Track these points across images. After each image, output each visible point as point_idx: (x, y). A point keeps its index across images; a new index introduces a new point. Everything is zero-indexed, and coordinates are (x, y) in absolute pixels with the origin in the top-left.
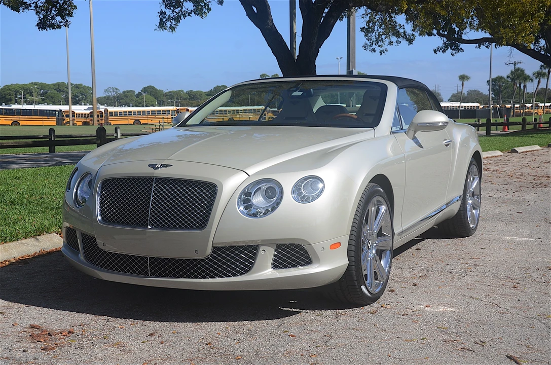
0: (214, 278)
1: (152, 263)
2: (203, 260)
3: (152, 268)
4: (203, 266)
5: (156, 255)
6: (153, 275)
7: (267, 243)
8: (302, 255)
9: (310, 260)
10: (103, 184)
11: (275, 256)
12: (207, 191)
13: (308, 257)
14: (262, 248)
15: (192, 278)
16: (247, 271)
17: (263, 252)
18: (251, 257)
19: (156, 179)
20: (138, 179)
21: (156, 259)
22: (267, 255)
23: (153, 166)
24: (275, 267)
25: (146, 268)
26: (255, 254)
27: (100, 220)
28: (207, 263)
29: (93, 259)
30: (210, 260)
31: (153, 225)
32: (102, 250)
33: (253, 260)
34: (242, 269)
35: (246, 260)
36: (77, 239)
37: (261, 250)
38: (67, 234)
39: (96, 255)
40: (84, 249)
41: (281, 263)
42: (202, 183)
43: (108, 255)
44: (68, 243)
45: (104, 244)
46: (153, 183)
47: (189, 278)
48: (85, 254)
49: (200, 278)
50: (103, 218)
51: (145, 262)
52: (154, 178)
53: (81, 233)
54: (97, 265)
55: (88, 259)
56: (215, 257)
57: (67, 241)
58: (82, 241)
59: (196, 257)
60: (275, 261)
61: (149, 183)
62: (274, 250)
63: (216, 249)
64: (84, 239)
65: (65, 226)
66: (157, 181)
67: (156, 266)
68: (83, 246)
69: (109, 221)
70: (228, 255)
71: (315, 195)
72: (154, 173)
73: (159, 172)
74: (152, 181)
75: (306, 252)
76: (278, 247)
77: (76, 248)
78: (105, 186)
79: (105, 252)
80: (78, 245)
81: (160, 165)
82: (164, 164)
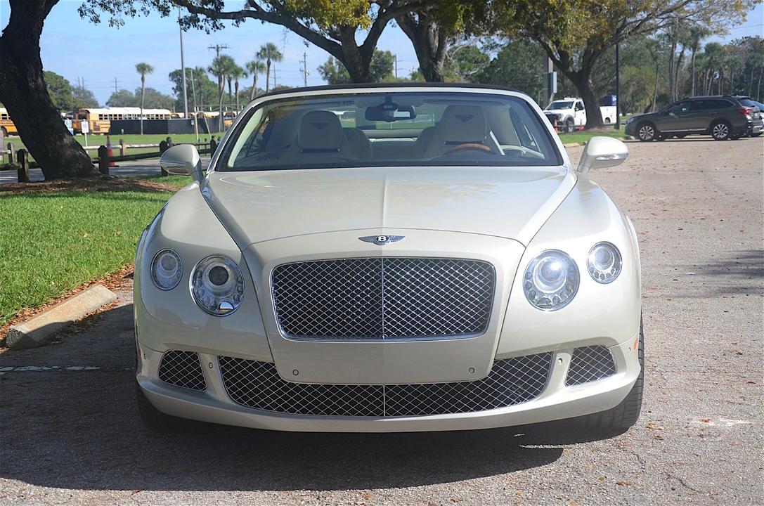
0: (493, 408)
1: (391, 394)
2: (477, 382)
3: (391, 403)
4: (478, 391)
5: (397, 381)
6: (391, 413)
7: (563, 348)
8: (604, 361)
9: (614, 368)
10: (275, 273)
11: (572, 365)
12: (476, 274)
13: (611, 364)
14: (559, 356)
15: (459, 412)
16: (537, 394)
17: (560, 361)
18: (543, 372)
19: (384, 259)
20: (348, 261)
21: (397, 389)
22: (562, 365)
23: (375, 240)
24: (570, 382)
25: (378, 403)
26: (548, 367)
27: (283, 332)
28: (484, 387)
29: (257, 400)
30: (489, 382)
31: (389, 334)
32: (286, 382)
33: (546, 376)
34: (531, 390)
35: (537, 376)
36: (200, 370)
37: (558, 358)
38: (163, 362)
39: (268, 392)
40: (228, 384)
41: (577, 377)
42: (465, 262)
43: (297, 389)
44: (163, 378)
45: (296, 372)
46: (380, 267)
47: (453, 412)
48: (231, 393)
49: (472, 411)
50: (286, 330)
51: (378, 395)
52: (380, 259)
53: (220, 357)
54: (268, 408)
55: (239, 400)
56: (496, 377)
57: (160, 374)
58: (223, 371)
59: (471, 378)
60: (570, 374)
61: (372, 267)
62: (570, 357)
63: (498, 364)
64: (228, 367)
65: (165, 349)
66: (387, 263)
67: (397, 398)
68: (225, 380)
69: (300, 334)
70: (514, 371)
71: (609, 271)
72: (381, 251)
73: (390, 249)
74: (377, 263)
75: (610, 357)
76: (576, 352)
77: (190, 385)
78: (281, 277)
79: (292, 385)
80: (202, 378)
81: (385, 238)
82: (390, 236)
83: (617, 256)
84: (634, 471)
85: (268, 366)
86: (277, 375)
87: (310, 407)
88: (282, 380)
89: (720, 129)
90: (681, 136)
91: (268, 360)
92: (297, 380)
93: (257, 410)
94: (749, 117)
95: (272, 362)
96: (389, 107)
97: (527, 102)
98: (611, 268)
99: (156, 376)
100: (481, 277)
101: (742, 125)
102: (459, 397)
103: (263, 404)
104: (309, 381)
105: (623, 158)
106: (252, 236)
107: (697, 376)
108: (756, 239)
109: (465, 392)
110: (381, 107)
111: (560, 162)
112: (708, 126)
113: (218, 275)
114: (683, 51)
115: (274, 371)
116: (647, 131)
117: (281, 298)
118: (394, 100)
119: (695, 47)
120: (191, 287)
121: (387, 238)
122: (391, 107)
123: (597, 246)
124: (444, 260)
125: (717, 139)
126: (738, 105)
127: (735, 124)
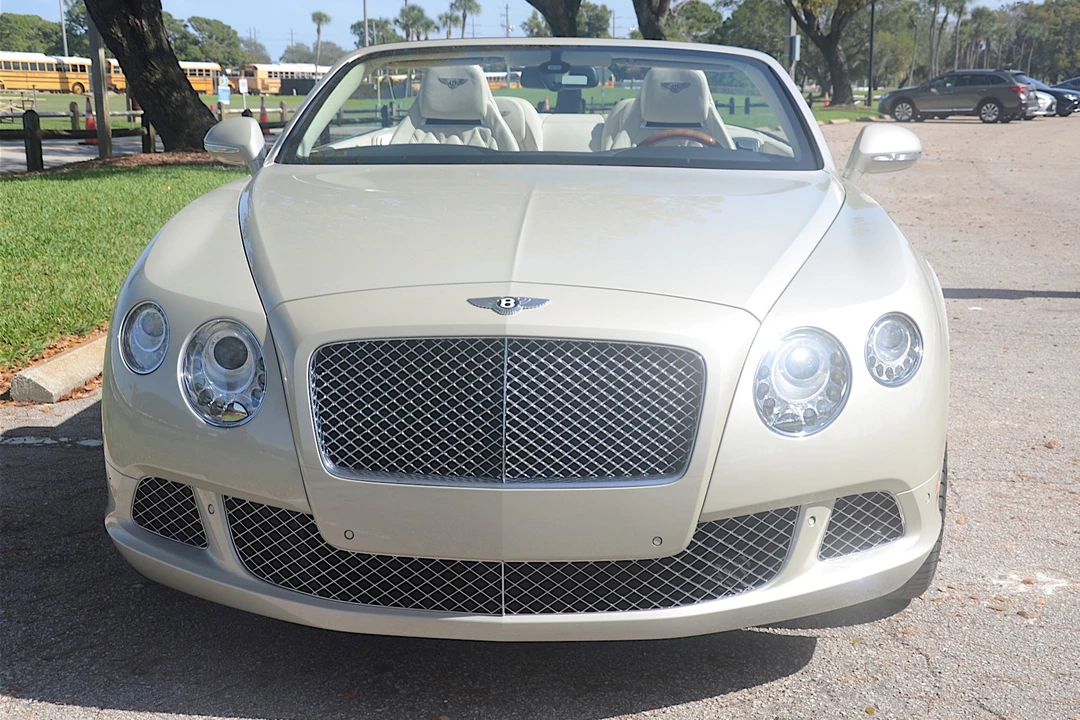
0: (692, 602)
1: (514, 577)
2: (667, 560)
3: (515, 592)
4: (666, 575)
5: (526, 556)
6: (513, 608)
7: (818, 500)
8: (886, 517)
9: (901, 528)
10: (318, 358)
11: (831, 525)
12: (671, 371)
13: (897, 522)
14: (810, 512)
15: (635, 609)
16: (770, 576)
17: (811, 521)
18: (781, 539)
19: (510, 341)
20: (446, 343)
21: (526, 568)
22: (814, 527)
23: (496, 305)
24: (826, 553)
25: (492, 592)
26: (790, 531)
27: (329, 464)
28: (678, 567)
29: (286, 573)
30: (688, 559)
31: (513, 472)
32: (333, 549)
33: (786, 546)
34: (760, 570)
35: (771, 547)
36: (196, 513)
37: (807, 517)
38: (139, 495)
39: (304, 563)
40: (239, 543)
41: (838, 545)
42: (654, 349)
43: (354, 562)
44: (140, 521)
45: (349, 535)
46: (502, 354)
47: (624, 610)
48: (242, 557)
49: (656, 607)
50: (333, 459)
51: (492, 577)
52: (503, 341)
53: (226, 497)
54: (304, 589)
55: (258, 571)
56: (699, 551)
57: (135, 514)
58: (231, 520)
59: (655, 552)
60: (828, 539)
61: (488, 353)
62: (830, 512)
63: (705, 529)
64: (239, 514)
65: (140, 475)
66: (515, 348)
67: (526, 585)
68: (235, 535)
69: (358, 467)
70: (731, 539)
71: (900, 362)
72: (504, 326)
73: (520, 324)
74: (497, 347)
75: (895, 510)
76: (839, 504)
77: (182, 537)
78: (328, 365)
79: (344, 554)
80: (199, 527)
81: (512, 302)
82: (522, 299)
83: (915, 336)
84: (923, 694)
85: (303, 519)
86: (319, 536)
87: (375, 592)
89: (990, 109)
90: (943, 116)
91: (304, 509)
92: (353, 547)
93: (284, 591)
94: (1023, 97)
95: (310, 513)
96: (555, 68)
97: (769, 67)
98: (904, 356)
99: (128, 517)
100: (680, 377)
101: (1015, 105)
102: (634, 584)
103: (295, 582)
104: (375, 550)
105: (912, 159)
106: (286, 287)
107: (1003, 487)
108: (1052, 259)
109: (645, 576)
110: (543, 68)
111: (818, 164)
112: (975, 105)
113: (231, 353)
114: (946, 17)
115: (314, 528)
116: (904, 109)
117: (326, 403)
118: (565, 58)
119: (960, 12)
120: (180, 375)
121: (516, 303)
122: (560, 68)
123: (882, 320)
124: (615, 346)
125: (985, 122)
126: (1011, 82)
127: (1007, 105)
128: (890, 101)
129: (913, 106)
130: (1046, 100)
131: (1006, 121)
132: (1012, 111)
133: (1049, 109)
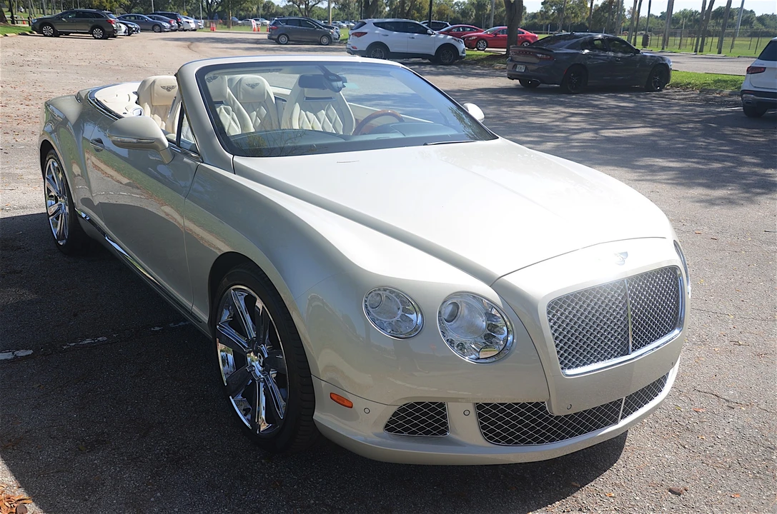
1: (625, 404)
3: (624, 409)
6: (623, 417)
19: (627, 280)
21: (631, 397)
29: (518, 437)
32: (553, 416)
36: (445, 417)
39: (532, 429)
42: (665, 269)
43: (561, 419)
44: (391, 429)
45: (568, 407)
46: (624, 287)
48: (486, 435)
51: (619, 406)
52: (624, 280)
53: (478, 403)
54: (528, 443)
57: (387, 426)
58: (480, 415)
61: (619, 289)
64: (487, 411)
65: (402, 402)
67: (629, 404)
74: (622, 284)
77: (427, 433)
79: (557, 417)
80: (445, 424)
85: (537, 404)
86: (546, 412)
88: (550, 416)
89: (98, 32)
90: (67, 34)
91: (538, 399)
93: (514, 447)
94: (114, 25)
95: (542, 400)
99: (381, 429)
101: (111, 30)
103: (523, 440)
112: (89, 29)
116: (47, 29)
124: (655, 272)
125: (96, 38)
126: (106, 17)
127: (106, 30)
128: (38, 24)
129: (53, 28)
130: (124, 28)
131: (106, 39)
132: (109, 34)
133: (125, 32)
